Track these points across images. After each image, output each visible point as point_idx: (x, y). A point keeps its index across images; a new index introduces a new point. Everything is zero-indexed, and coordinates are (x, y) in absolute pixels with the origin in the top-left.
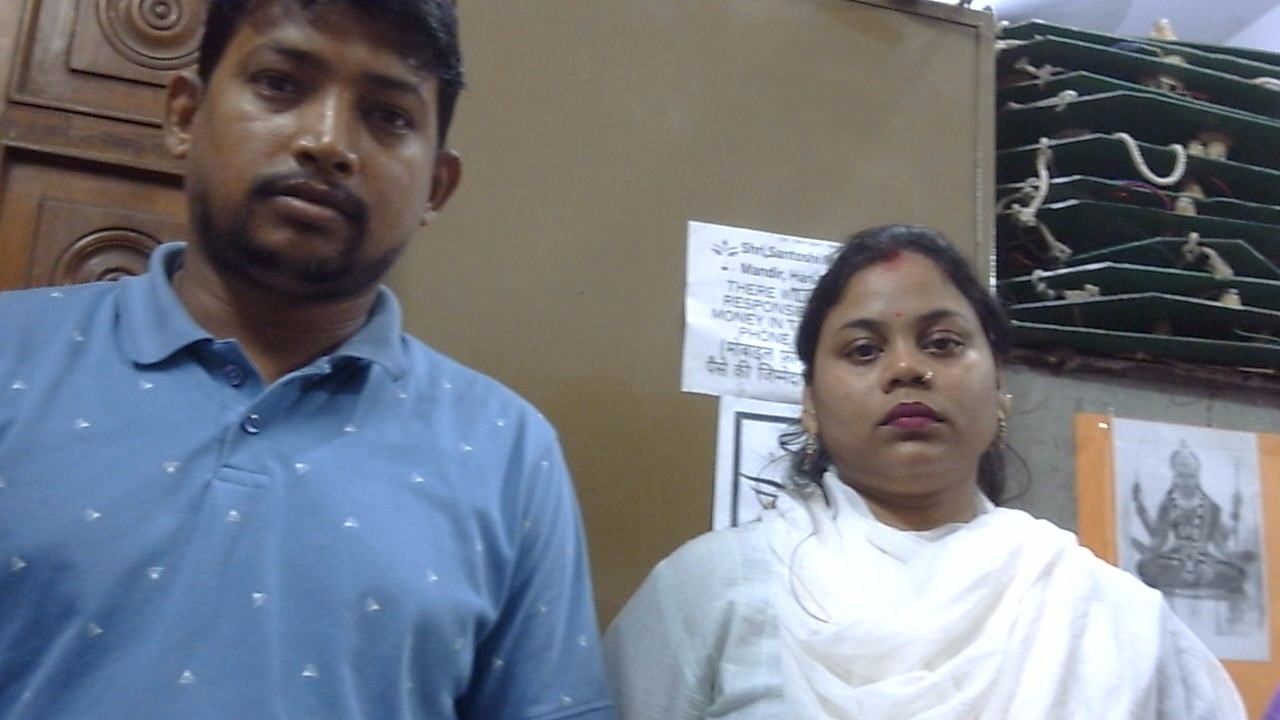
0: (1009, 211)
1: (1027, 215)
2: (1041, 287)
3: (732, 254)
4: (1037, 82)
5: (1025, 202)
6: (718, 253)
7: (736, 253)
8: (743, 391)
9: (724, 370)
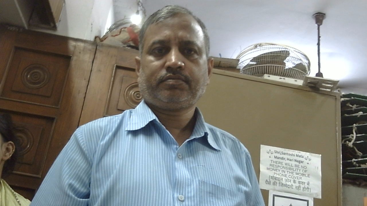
0: (345, 143)
1: (350, 144)
2: (355, 163)
3: (272, 153)
4: (352, 109)
5: (350, 141)
6: (268, 153)
7: (273, 153)
8: (275, 189)
9: (270, 183)
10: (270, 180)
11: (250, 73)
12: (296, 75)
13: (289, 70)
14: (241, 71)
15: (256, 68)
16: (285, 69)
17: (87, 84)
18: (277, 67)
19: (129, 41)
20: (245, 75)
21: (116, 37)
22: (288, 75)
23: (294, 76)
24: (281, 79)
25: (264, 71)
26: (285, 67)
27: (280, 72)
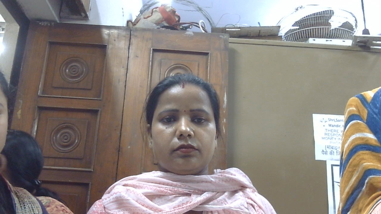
3: (325, 122)
6: (322, 122)
7: (327, 121)
8: (333, 159)
9: (327, 153)
10: (326, 150)
11: (293, 39)
12: (343, 35)
13: (335, 30)
14: (283, 37)
15: (299, 33)
16: (330, 30)
17: (126, 72)
18: (322, 29)
19: (163, 21)
20: (288, 42)
21: (148, 18)
22: (334, 35)
23: (341, 37)
24: (328, 41)
25: (308, 35)
26: (330, 28)
27: (325, 34)
